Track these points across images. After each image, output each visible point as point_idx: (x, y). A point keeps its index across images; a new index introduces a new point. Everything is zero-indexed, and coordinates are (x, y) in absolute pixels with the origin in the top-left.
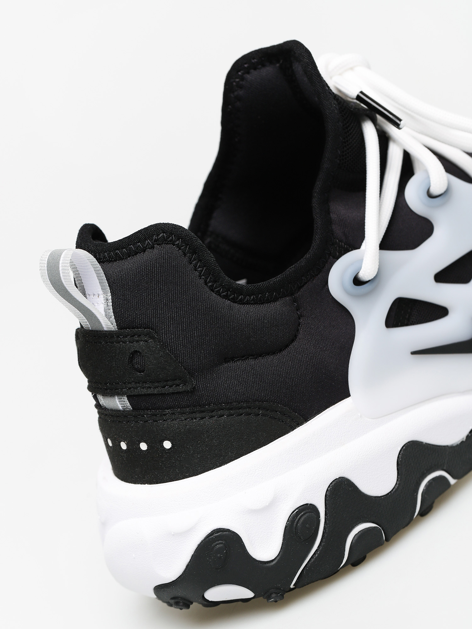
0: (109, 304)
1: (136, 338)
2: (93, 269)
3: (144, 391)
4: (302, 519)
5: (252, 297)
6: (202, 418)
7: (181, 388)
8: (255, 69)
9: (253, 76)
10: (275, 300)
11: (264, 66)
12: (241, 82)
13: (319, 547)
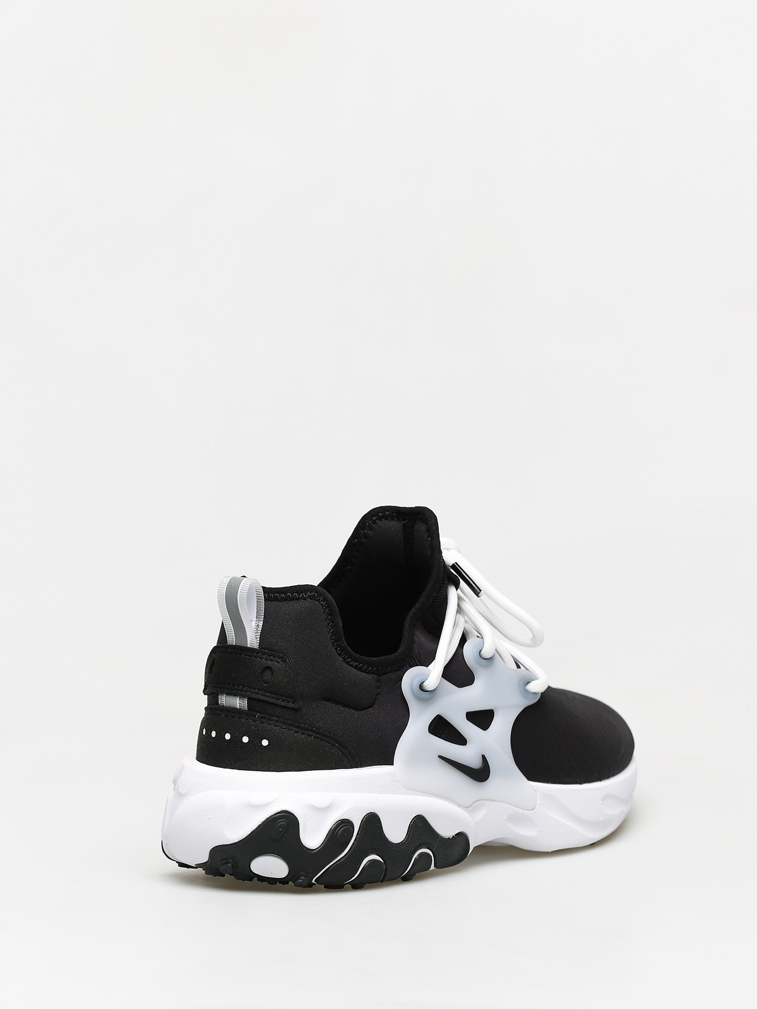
0: (258, 629)
1: (272, 657)
2: (256, 600)
3: (262, 698)
4: (342, 829)
5: (356, 664)
6: (297, 732)
7: (290, 705)
8: (386, 519)
9: (383, 524)
10: (369, 673)
11: (392, 519)
12: (372, 525)
13: (345, 855)
